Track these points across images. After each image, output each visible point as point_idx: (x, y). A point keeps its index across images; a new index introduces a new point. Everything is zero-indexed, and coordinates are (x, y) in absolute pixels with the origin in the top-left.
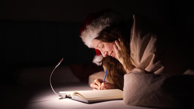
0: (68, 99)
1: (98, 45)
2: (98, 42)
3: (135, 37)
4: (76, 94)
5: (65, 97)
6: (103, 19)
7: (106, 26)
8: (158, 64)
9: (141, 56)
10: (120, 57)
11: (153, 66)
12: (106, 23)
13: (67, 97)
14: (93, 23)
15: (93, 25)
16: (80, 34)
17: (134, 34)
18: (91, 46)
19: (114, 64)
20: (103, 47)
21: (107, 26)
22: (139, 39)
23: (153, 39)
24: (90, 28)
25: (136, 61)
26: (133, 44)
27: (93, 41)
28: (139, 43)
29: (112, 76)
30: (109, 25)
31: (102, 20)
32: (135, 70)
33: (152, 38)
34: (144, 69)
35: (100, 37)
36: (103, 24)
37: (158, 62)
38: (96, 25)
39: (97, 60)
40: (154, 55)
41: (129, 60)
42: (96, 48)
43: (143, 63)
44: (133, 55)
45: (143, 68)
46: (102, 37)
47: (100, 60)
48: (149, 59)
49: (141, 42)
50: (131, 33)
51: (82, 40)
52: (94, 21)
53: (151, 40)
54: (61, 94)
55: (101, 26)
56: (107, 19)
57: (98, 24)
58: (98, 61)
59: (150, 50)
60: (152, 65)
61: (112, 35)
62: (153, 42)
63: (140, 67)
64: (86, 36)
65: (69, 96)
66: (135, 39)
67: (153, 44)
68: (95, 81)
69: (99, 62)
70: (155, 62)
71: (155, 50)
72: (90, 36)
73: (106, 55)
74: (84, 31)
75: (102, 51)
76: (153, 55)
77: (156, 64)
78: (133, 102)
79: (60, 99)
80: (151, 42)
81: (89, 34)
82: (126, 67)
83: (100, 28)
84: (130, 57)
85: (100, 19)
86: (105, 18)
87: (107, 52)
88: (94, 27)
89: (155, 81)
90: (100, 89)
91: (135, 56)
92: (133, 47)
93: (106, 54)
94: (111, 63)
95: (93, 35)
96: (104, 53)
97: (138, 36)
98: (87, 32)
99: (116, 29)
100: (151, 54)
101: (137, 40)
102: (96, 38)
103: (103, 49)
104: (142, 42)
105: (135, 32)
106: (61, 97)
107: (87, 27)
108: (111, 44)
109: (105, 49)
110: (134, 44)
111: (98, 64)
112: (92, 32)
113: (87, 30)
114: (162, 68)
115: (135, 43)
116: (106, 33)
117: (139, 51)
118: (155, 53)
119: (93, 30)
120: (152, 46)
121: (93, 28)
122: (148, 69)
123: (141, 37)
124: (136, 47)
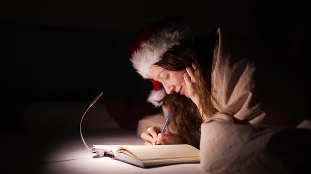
0: (107, 158)
1: (159, 75)
2: (159, 69)
3: (220, 64)
4: (123, 151)
5: (103, 155)
6: (168, 33)
7: (173, 44)
8: (257, 109)
9: (229, 94)
10: (193, 94)
11: (249, 112)
12: (173, 40)
13: (106, 155)
14: (152, 39)
15: (151, 42)
16: (131, 57)
17: (220, 58)
18: (147, 75)
19: (182, 105)
20: (167, 78)
21: (175, 45)
22: (226, 68)
23: (250, 69)
24: (148, 47)
25: (220, 101)
26: (217, 75)
27: (151, 67)
28: (227, 73)
29: (178, 123)
30: (178, 44)
31: (167, 35)
32: (219, 116)
33: (248, 67)
34: (233, 116)
35: (163, 63)
36: (168, 41)
37: (256, 106)
38: (158, 42)
39: (155, 98)
40: (251, 94)
41: (208, 100)
42: (156, 79)
43: (231, 106)
44: (216, 92)
45: (231, 114)
46: (167, 62)
47: (160, 99)
48: (242, 100)
49: (230, 73)
50: (214, 57)
51: (134, 65)
52: (153, 35)
53: (246, 70)
54: (97, 149)
55: (165, 45)
56: (175, 33)
57: (161, 41)
58: (157, 100)
59: (244, 86)
60: (247, 110)
61: (182, 60)
62: (250, 73)
63: (227, 112)
64: (141, 60)
65: (110, 154)
66: (220, 68)
67: (249, 76)
68: (150, 130)
69: (159, 102)
70: (251, 105)
71: (253, 87)
72: (148, 60)
73: (172, 91)
74: (137, 52)
75: (165, 83)
76: (249, 94)
77: (254, 108)
78: (217, 168)
79: (95, 157)
80: (246, 73)
81: (145, 56)
82: (204, 110)
83: (164, 48)
84: (210, 94)
85: (164, 33)
86: (172, 32)
87: (174, 87)
88: (155, 46)
89: (257, 137)
90: (156, 144)
91: (218, 94)
92: (217, 79)
93: (171, 89)
94: (177, 104)
95: (151, 59)
96: (169, 88)
97: (225, 62)
98: (141, 53)
99: (189, 49)
100: (245, 92)
101: (223, 68)
102: (156, 64)
103: (167, 81)
104: (232, 72)
105: (220, 55)
106: (95, 155)
107: (142, 46)
108: (180, 73)
109: (171, 81)
110: (219, 74)
111: (156, 104)
112: (150, 53)
113: (142, 50)
114: (263, 115)
115: (221, 73)
116: (172, 55)
117: (226, 87)
118: (252, 91)
119: (152, 51)
120: (248, 79)
121: (152, 47)
122: (239, 116)
123: (231, 65)
124: (222, 79)
